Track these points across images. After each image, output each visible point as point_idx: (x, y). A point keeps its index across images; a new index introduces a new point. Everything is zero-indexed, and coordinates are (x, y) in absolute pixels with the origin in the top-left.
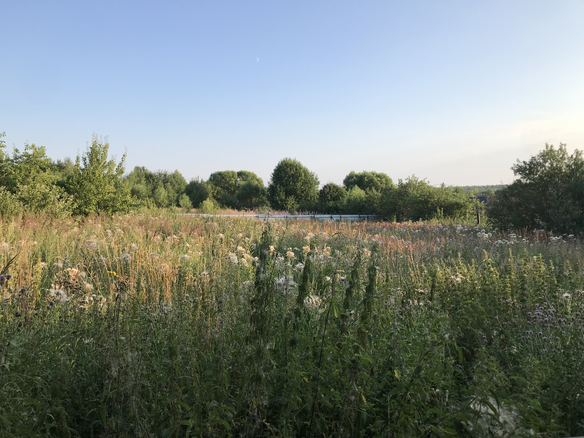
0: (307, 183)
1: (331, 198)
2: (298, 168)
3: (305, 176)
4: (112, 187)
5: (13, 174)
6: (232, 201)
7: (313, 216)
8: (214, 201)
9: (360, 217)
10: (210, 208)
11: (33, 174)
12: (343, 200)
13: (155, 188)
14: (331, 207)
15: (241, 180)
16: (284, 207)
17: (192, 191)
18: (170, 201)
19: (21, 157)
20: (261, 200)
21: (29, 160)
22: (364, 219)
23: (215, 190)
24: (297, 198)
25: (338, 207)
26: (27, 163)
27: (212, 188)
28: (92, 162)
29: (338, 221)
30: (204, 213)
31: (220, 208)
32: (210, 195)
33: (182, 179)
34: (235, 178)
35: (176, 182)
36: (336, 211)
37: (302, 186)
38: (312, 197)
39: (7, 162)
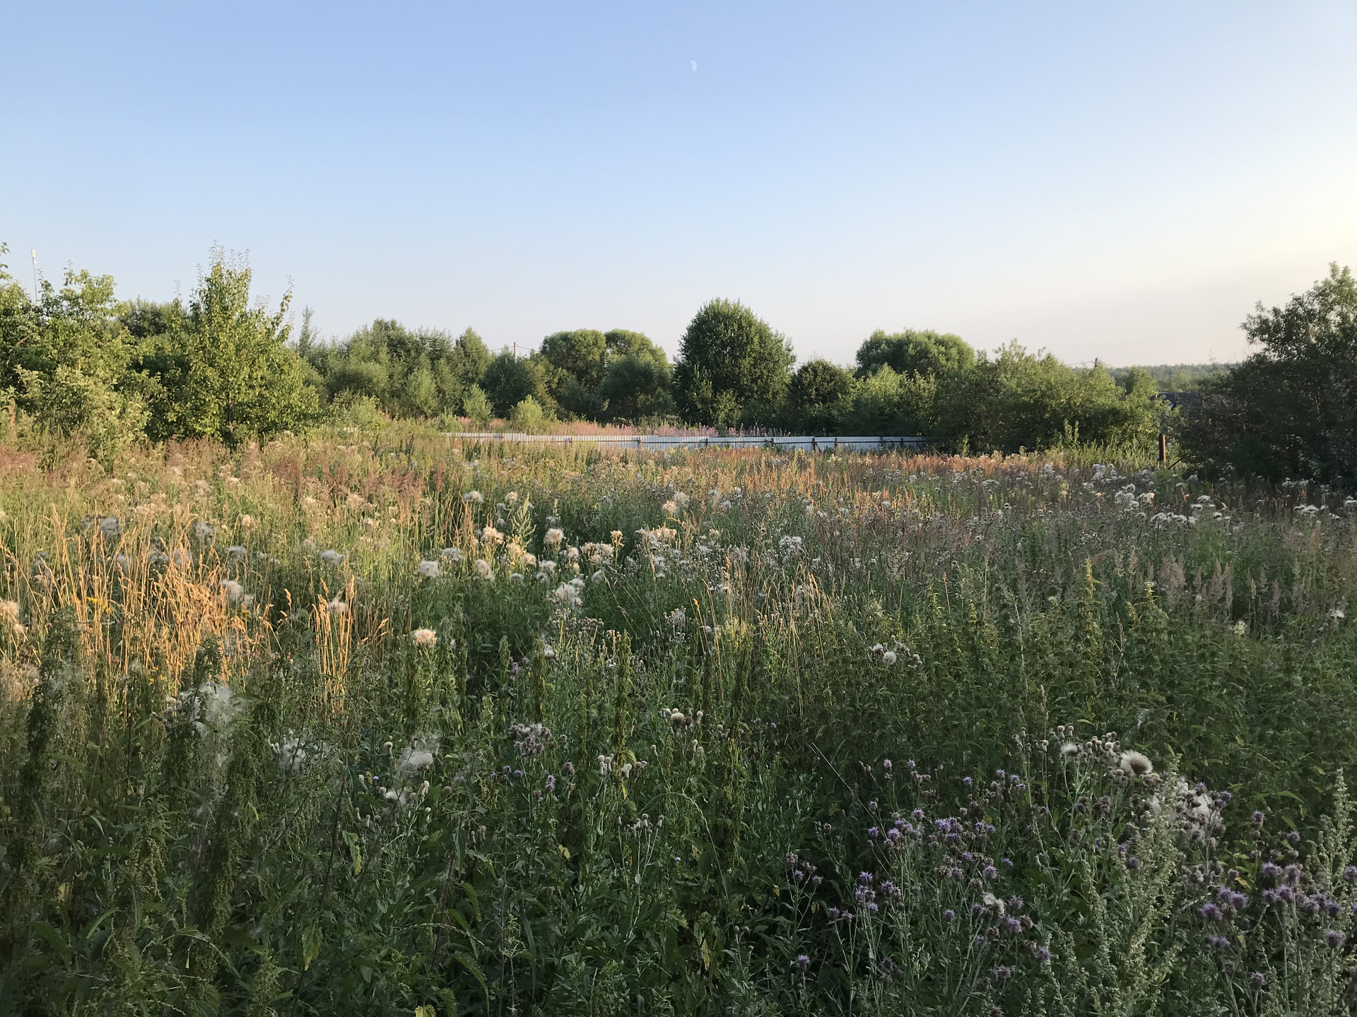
0: (765, 360)
1: (817, 395)
2: (744, 324)
3: (760, 343)
4: (262, 372)
5: (36, 343)
6: (588, 402)
7: (769, 439)
8: (551, 402)
9: (883, 442)
10: (533, 420)
11: (85, 340)
12: (847, 402)
13: (410, 370)
14: (815, 418)
15: (613, 353)
16: (709, 416)
17: (498, 379)
18: (443, 401)
19: (56, 302)
20: (661, 399)
21: (76, 309)
22: (891, 448)
23: (554, 375)
24: (740, 396)
25: (833, 417)
26: (71, 314)
27: (548, 371)
28: (210, 312)
29: (829, 452)
30: (520, 430)
31: (559, 418)
32: (541, 388)
33: (481, 350)
34: (599, 348)
35: (467, 355)
36: (828, 426)
37: (754, 366)
38: (777, 393)
39: (25, 312)
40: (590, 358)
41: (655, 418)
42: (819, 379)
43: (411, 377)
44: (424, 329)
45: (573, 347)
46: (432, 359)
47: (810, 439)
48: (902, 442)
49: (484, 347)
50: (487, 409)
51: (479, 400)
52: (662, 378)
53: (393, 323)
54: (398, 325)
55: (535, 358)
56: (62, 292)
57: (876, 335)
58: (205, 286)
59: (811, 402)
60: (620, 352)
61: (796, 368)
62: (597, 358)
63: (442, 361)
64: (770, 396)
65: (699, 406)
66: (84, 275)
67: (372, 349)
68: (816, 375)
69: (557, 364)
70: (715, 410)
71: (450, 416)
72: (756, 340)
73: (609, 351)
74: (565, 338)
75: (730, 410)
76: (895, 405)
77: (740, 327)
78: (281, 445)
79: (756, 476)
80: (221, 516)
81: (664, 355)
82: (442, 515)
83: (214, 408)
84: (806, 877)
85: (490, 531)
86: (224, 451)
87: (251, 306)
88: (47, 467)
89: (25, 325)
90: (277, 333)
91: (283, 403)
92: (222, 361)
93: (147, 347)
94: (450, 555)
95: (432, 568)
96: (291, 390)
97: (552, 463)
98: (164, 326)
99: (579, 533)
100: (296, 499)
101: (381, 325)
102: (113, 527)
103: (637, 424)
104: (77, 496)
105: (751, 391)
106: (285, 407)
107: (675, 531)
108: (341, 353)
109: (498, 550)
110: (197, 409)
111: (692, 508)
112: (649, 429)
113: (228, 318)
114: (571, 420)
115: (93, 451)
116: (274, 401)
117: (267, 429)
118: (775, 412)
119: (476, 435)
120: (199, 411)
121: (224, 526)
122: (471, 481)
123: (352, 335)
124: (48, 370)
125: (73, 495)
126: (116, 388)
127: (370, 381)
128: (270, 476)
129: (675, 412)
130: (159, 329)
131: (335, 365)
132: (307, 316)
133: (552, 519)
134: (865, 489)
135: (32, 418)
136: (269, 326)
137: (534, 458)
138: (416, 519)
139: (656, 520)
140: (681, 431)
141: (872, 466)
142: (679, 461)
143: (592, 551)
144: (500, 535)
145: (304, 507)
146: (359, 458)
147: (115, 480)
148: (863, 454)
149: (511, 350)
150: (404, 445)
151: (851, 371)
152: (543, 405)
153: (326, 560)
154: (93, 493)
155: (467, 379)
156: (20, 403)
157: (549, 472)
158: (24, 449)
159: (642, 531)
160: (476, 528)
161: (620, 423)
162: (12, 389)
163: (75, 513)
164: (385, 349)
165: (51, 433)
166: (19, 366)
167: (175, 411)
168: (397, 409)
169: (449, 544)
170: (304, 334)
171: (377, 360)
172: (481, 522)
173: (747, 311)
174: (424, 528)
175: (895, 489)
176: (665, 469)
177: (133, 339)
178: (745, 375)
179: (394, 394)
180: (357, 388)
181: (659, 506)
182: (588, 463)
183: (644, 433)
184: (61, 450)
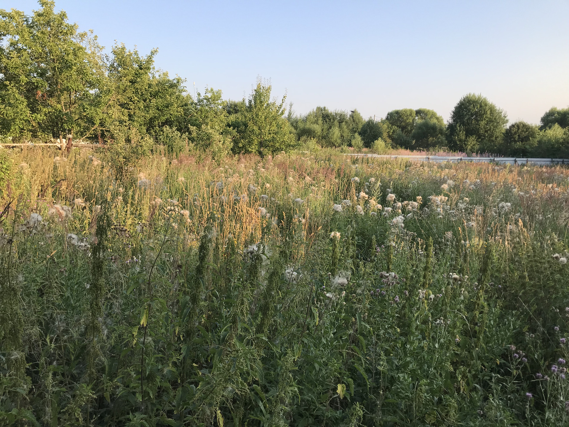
0: (493, 121)
1: (518, 138)
2: (483, 105)
3: (491, 114)
4: (274, 128)
5: (195, 116)
6: (406, 141)
7: (492, 158)
8: (389, 141)
9: (552, 161)
10: (381, 148)
11: (211, 115)
12: (535, 142)
13: (330, 127)
14: (517, 149)
15: (419, 119)
16: (463, 147)
17: (367, 130)
18: (343, 141)
19: (202, 101)
20: (440, 140)
21: (209, 103)
22: (557, 164)
23: (391, 129)
24: (479, 138)
25: (527, 148)
26: (207, 105)
27: (388, 127)
28: (256, 104)
29: (523, 165)
30: (375, 153)
31: (392, 148)
32: (385, 135)
33: (360, 119)
34: (412, 117)
35: (354, 121)
36: (524, 153)
37: (487, 124)
38: (498, 137)
39: (192, 105)
40: (408, 121)
41: (437, 148)
42: (520, 131)
43: (330, 130)
44: (337, 110)
45: (400, 116)
46: (339, 123)
47: (513, 159)
48: (563, 162)
49: (361, 117)
50: (361, 144)
51: (358, 140)
52: (441, 130)
53: (325, 108)
54: (326, 109)
55: (383, 122)
56: (204, 96)
57: (552, 109)
58: (254, 93)
59: (515, 142)
60: (422, 118)
61: (508, 126)
62: (411, 121)
63: (344, 123)
64: (494, 139)
65: (458, 143)
66: (212, 90)
67: (316, 119)
68: (518, 129)
69: (393, 124)
70: (466, 145)
71: (346, 147)
72: (489, 112)
73: (417, 118)
74: (397, 112)
75: (473, 145)
76: (561, 143)
77: (481, 106)
78: (280, 157)
79: (487, 175)
80: (258, 184)
81: (442, 120)
82: (342, 187)
83: (256, 142)
84: (519, 358)
85: (362, 194)
86: (259, 158)
87: (271, 101)
88: (198, 163)
89: (191, 109)
90: (280, 111)
91: (281, 140)
92: (259, 123)
93: (232, 118)
94: (346, 203)
95: (339, 208)
96: (285, 135)
97: (390, 166)
98: (238, 110)
99: (401, 196)
100: (285, 178)
101: (319, 109)
102: (221, 185)
103: (428, 150)
104: (208, 174)
105: (484, 136)
106: (282, 142)
107: (447, 198)
108: (303, 120)
109: (365, 202)
110: (250, 142)
111: (455, 188)
112: (433, 153)
113: (262, 106)
114: (397, 149)
115: (213, 157)
116: (278, 139)
117: (275, 151)
118: (496, 146)
119: (356, 155)
120: (250, 143)
121: (259, 188)
122: (355, 173)
123: (308, 113)
124: (199, 126)
125: (207, 173)
126: (222, 133)
127: (314, 132)
128: (276, 168)
129: (446, 145)
130: (236, 111)
131: (301, 125)
132: (291, 105)
133: (389, 190)
134: (543, 183)
135: (194, 144)
136: (277, 109)
137: (382, 164)
138: (332, 188)
139: (438, 192)
140: (449, 154)
141: (547, 172)
142: (448, 166)
143: (407, 205)
144: (367, 196)
145: (289, 181)
146: (309, 163)
147: (221, 168)
148: (541, 166)
149: (373, 118)
150: (327, 158)
151: (536, 127)
152: (385, 142)
153: (297, 202)
154: (213, 173)
155: (353, 131)
156: (189, 139)
157: (388, 170)
158: (191, 155)
159: (431, 197)
160: (356, 193)
161: (420, 150)
162: (187, 133)
163: (207, 180)
164: (321, 119)
165: (200, 150)
166: (189, 125)
167: (242, 143)
168: (324, 144)
169: (345, 198)
170: (289, 113)
171: (317, 124)
172: (358, 191)
173: (485, 99)
174: (334, 192)
175: (560, 183)
176: (442, 170)
177: (228, 115)
178: (482, 129)
179: (324, 138)
180: (309, 135)
181: (439, 186)
182: (406, 167)
183: (431, 155)
184: (203, 156)
